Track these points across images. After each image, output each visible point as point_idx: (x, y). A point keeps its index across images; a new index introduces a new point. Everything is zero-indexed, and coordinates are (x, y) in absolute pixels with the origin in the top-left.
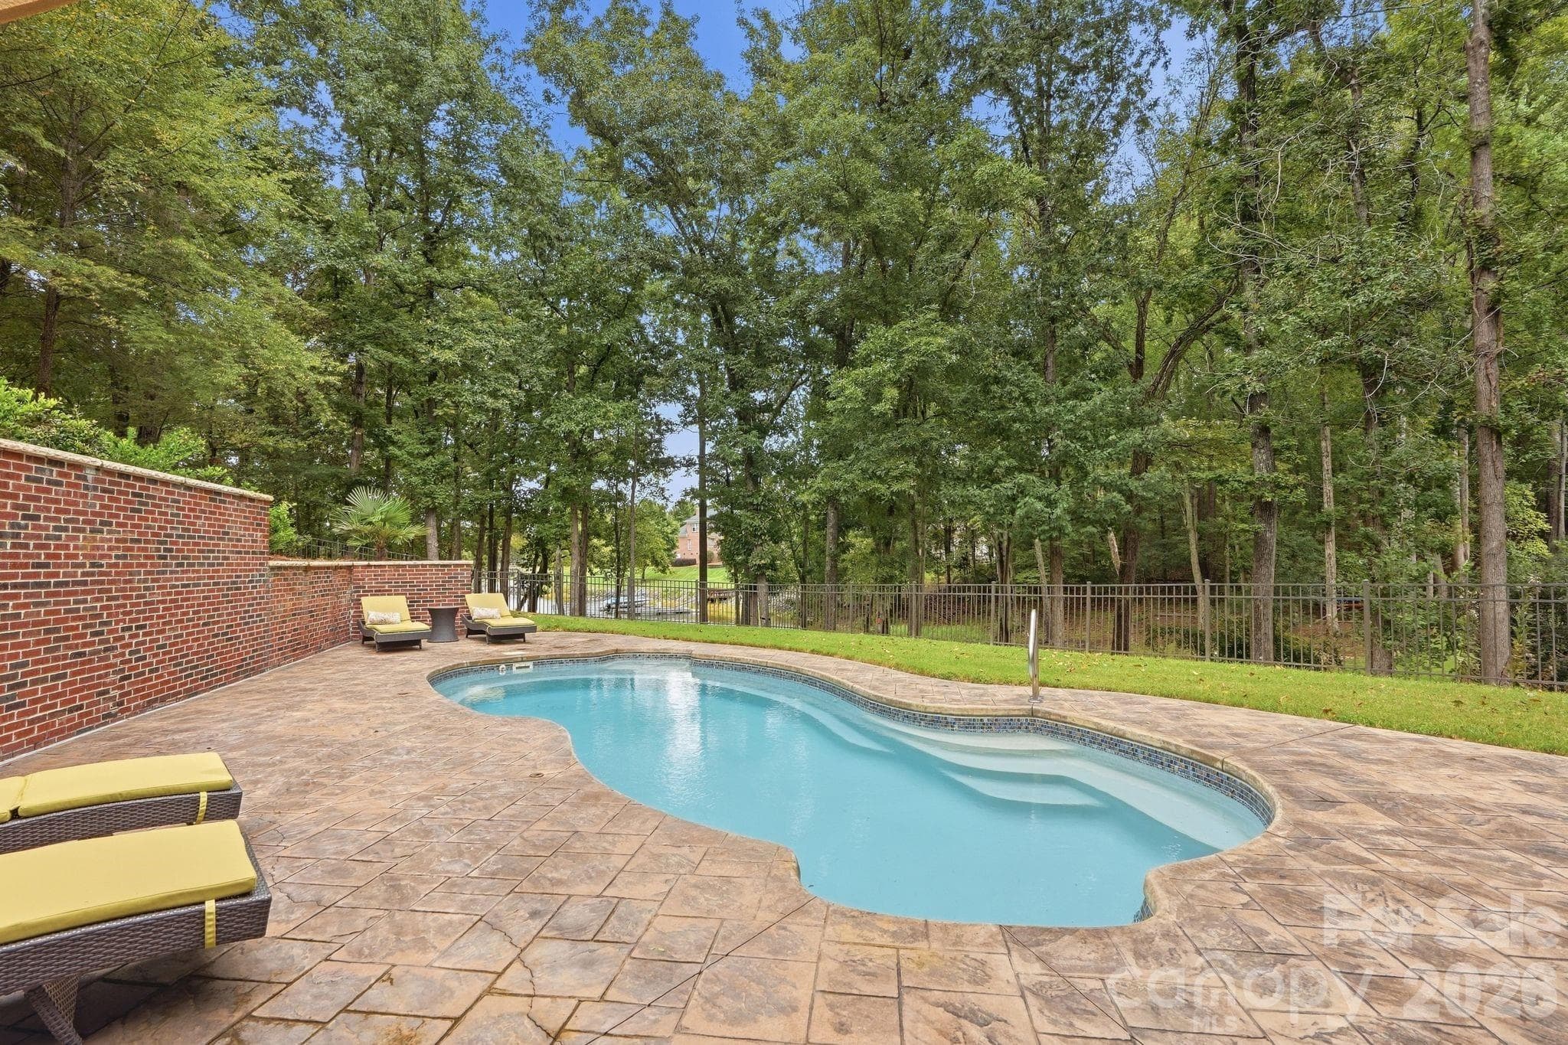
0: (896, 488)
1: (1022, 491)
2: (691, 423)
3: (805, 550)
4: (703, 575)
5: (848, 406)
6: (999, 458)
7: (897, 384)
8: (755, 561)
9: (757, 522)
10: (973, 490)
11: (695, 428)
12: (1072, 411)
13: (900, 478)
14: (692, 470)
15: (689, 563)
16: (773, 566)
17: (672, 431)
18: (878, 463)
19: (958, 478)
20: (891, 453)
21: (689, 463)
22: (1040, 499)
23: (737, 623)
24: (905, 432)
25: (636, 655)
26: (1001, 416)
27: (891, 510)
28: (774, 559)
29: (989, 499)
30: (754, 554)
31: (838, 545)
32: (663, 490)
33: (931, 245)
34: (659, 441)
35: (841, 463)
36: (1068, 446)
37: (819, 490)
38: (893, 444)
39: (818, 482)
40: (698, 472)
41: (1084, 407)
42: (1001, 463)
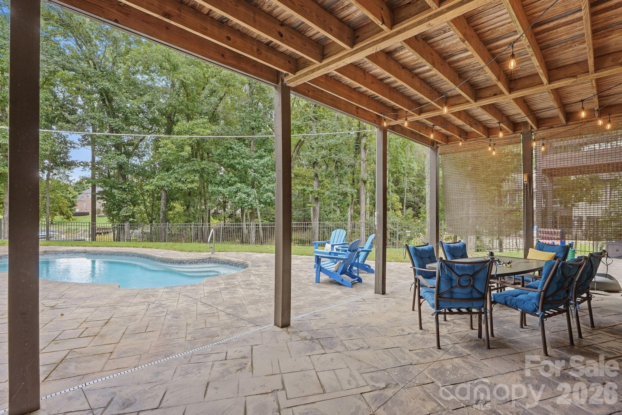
0: (190, 186)
1: (239, 190)
2: (87, 145)
3: (152, 209)
4: (94, 219)
5: (169, 152)
6: (231, 177)
7: (190, 145)
8: (123, 213)
9: (124, 196)
10: (220, 189)
11: (90, 147)
12: (257, 162)
13: (192, 182)
14: (87, 169)
15: (86, 214)
16: (133, 216)
17: (74, 148)
18: (182, 176)
19: (216, 183)
20: (188, 172)
21: (86, 165)
22: (244, 193)
23: (114, 240)
24: (194, 163)
25: (56, 253)
26: (232, 162)
27: (190, 194)
28: (134, 213)
29: (227, 192)
30: (122, 210)
31: (166, 207)
32: (68, 176)
33: (206, 92)
34: (66, 153)
35: (166, 173)
36: (255, 175)
37: (156, 185)
38: (189, 168)
39: (154, 181)
40: (90, 169)
41: (262, 162)
42: (232, 179)
